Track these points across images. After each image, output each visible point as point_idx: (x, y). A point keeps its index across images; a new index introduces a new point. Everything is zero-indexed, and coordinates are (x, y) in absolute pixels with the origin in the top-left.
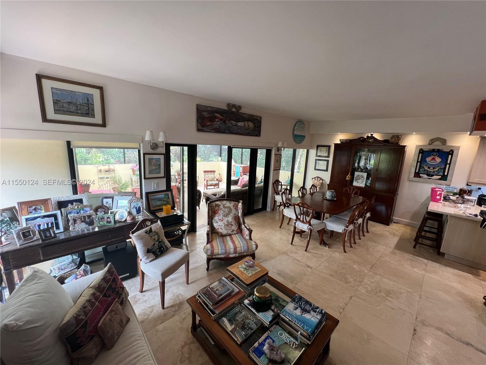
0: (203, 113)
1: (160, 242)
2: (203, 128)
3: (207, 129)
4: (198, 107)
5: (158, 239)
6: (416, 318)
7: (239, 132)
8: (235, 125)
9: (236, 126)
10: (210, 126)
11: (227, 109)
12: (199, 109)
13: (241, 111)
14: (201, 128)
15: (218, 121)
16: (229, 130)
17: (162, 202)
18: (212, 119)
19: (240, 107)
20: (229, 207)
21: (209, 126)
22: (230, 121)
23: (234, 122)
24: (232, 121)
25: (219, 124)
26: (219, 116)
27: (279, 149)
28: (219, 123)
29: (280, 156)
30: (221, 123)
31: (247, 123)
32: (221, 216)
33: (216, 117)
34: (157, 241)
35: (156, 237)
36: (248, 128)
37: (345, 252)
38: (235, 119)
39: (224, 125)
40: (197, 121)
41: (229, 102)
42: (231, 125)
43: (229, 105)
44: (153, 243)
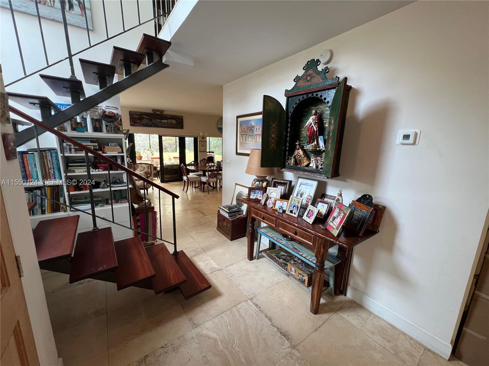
0: (134, 116)
4: (131, 112)
7: (163, 126)
8: (159, 122)
9: (161, 122)
10: (140, 123)
11: (153, 113)
13: (164, 113)
14: (133, 124)
16: (155, 125)
18: (141, 119)
19: (163, 111)
20: (144, 167)
21: (138, 123)
22: (155, 120)
23: (159, 120)
24: (157, 120)
26: (146, 117)
27: (204, 138)
28: (146, 121)
29: (205, 142)
30: (148, 121)
31: (170, 120)
32: (139, 171)
33: (144, 118)
36: (171, 124)
37: (209, 194)
38: (159, 118)
39: (151, 122)
40: (130, 120)
41: (154, 109)
42: (156, 122)
43: (153, 110)
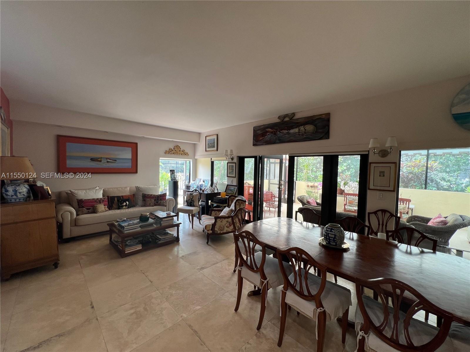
0: (257, 132)
1: (192, 200)
2: (257, 143)
3: (260, 143)
4: (254, 129)
5: (192, 199)
6: (97, 319)
7: (292, 139)
8: (286, 134)
9: (288, 134)
10: (263, 140)
11: (279, 121)
12: (255, 129)
13: (295, 117)
14: (255, 143)
15: (268, 135)
16: (279, 140)
17: (231, 192)
18: (264, 135)
19: (293, 115)
21: (261, 140)
22: (281, 131)
23: (285, 131)
24: (283, 131)
25: (269, 137)
26: (271, 130)
30: (272, 136)
31: (304, 127)
33: (267, 132)
34: (191, 199)
35: (192, 197)
36: (305, 133)
38: (286, 127)
39: (275, 136)
40: (253, 139)
42: (282, 134)
43: (280, 117)
44: (189, 199)
